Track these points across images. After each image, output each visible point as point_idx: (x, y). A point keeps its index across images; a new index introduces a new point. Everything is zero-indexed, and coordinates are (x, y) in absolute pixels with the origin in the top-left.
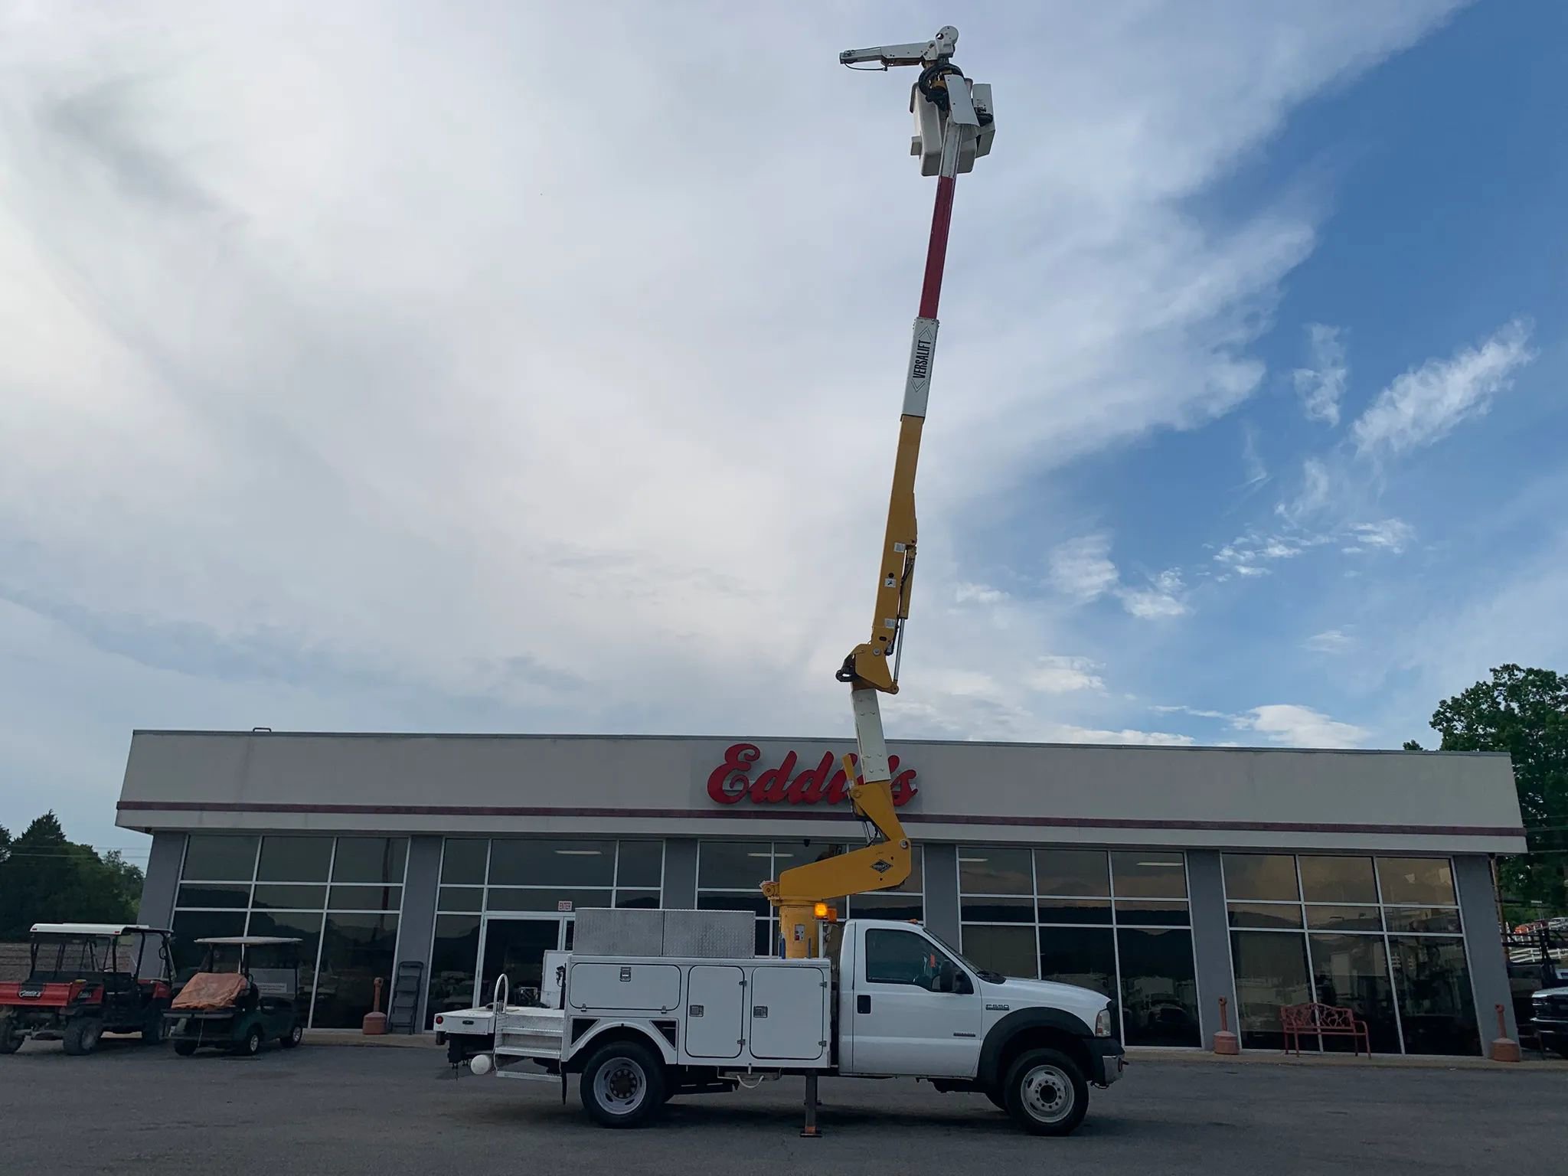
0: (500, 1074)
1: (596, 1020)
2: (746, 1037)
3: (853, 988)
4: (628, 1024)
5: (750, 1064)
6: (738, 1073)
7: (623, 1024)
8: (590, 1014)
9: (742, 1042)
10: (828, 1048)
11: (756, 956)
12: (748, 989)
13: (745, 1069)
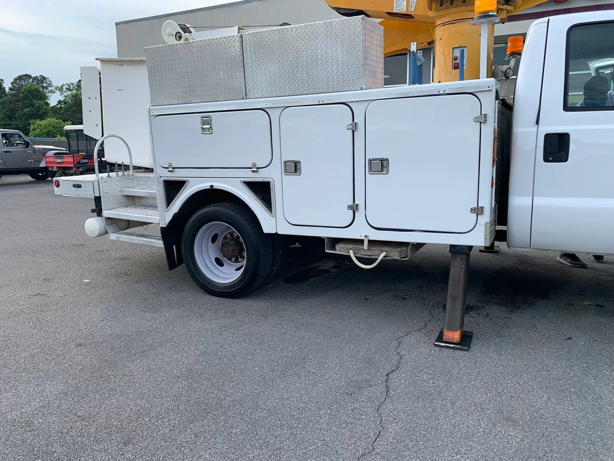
0: (113, 236)
1: (185, 182)
2: (359, 200)
3: (537, 122)
4: (219, 185)
5: (366, 236)
6: (350, 246)
7: (212, 186)
8: (177, 175)
9: (354, 208)
10: (487, 217)
11: (385, 86)
12: (359, 135)
13: (361, 242)
